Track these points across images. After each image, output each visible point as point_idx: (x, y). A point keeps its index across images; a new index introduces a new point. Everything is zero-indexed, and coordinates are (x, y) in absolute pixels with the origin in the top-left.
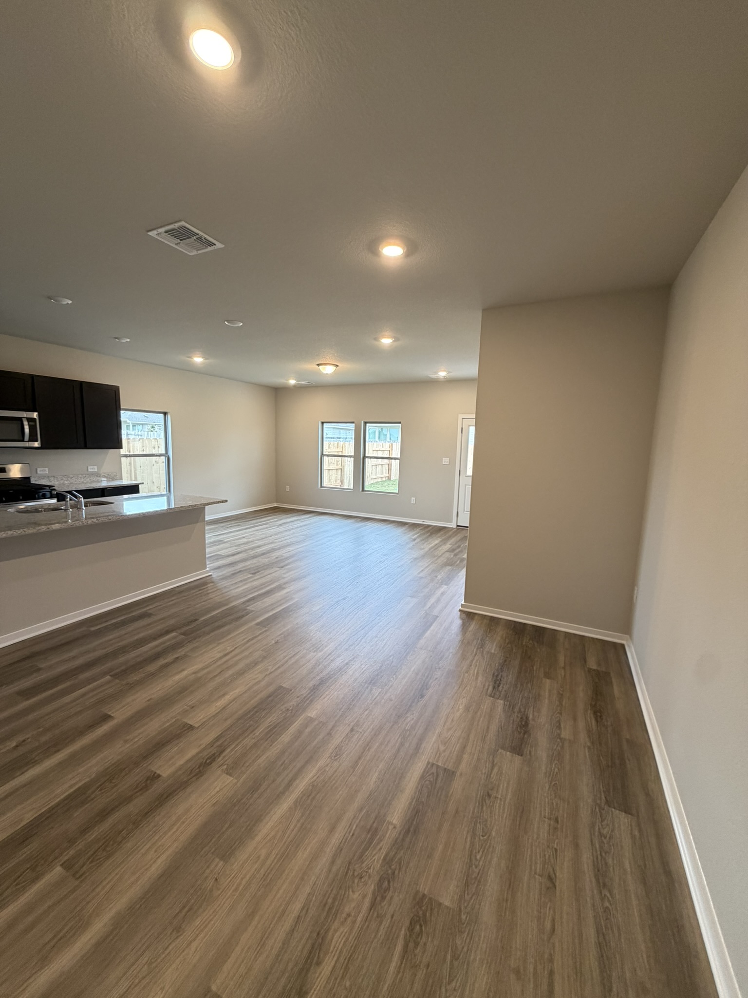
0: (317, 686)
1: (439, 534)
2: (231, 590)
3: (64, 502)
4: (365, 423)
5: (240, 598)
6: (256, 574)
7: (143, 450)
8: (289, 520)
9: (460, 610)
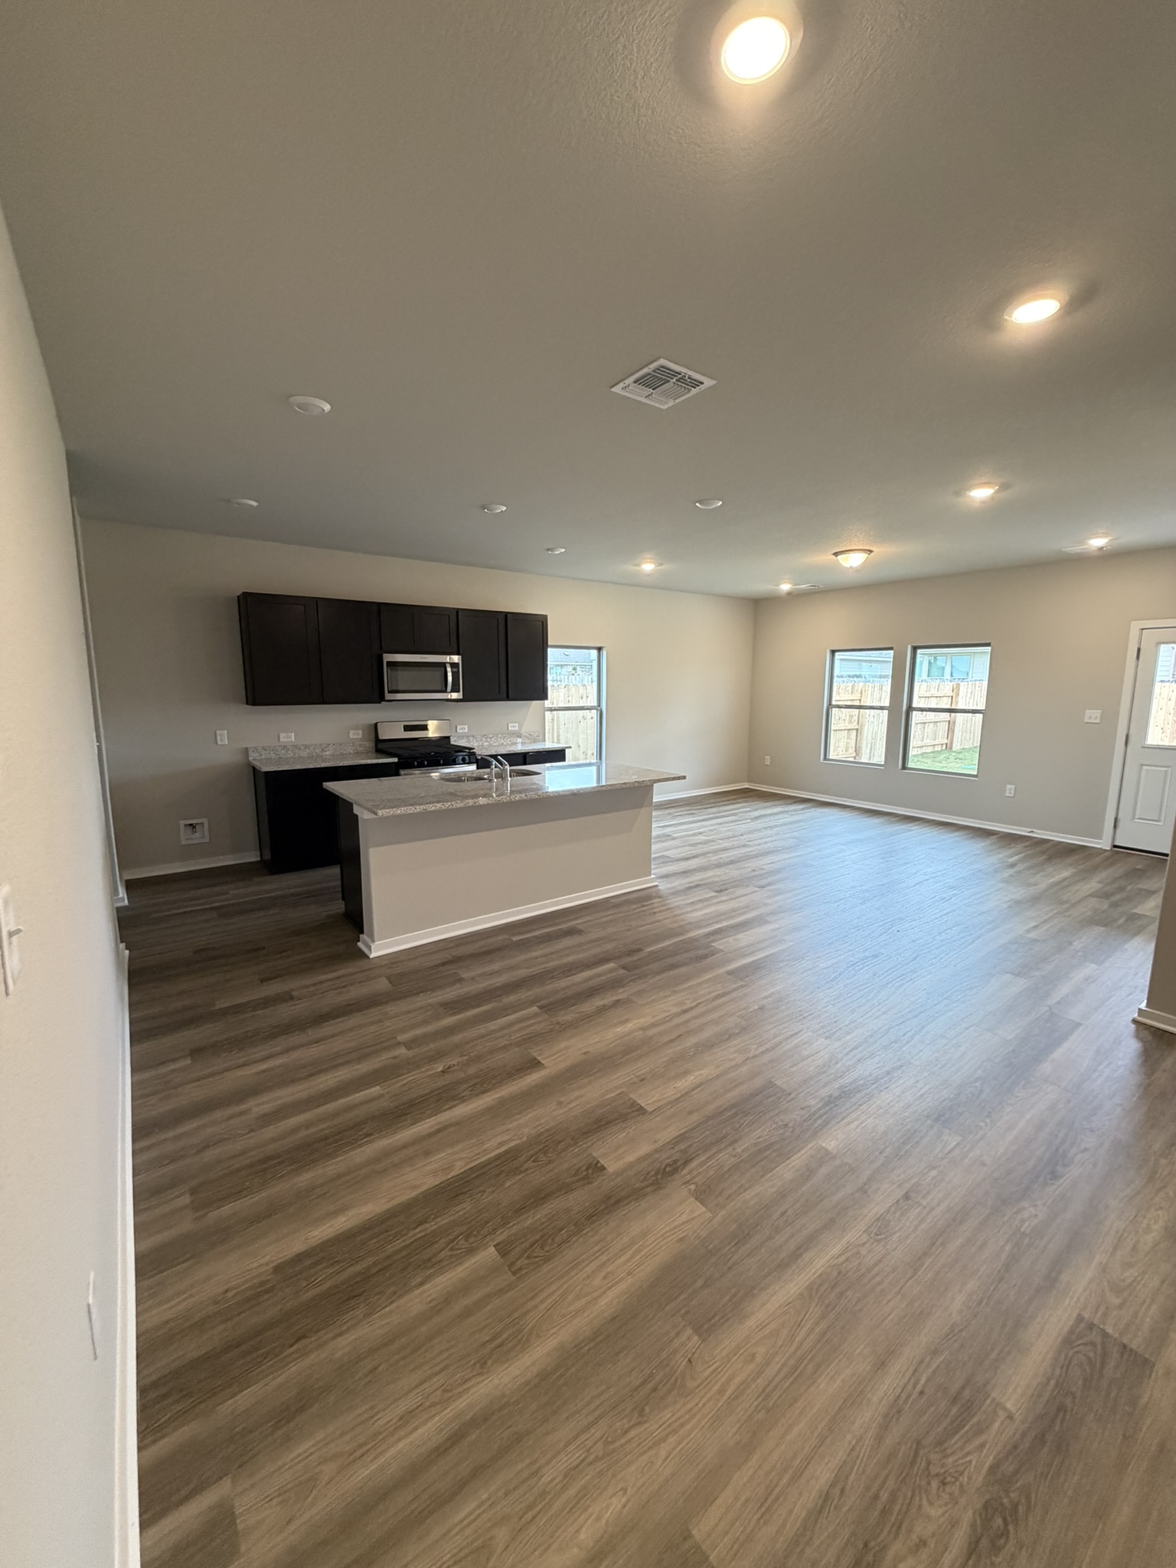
0: (836, 1098)
1: (1069, 860)
2: (687, 912)
3: (489, 770)
4: (915, 649)
5: (701, 927)
6: (723, 893)
7: (569, 701)
8: (769, 811)
9: (1134, 1021)
